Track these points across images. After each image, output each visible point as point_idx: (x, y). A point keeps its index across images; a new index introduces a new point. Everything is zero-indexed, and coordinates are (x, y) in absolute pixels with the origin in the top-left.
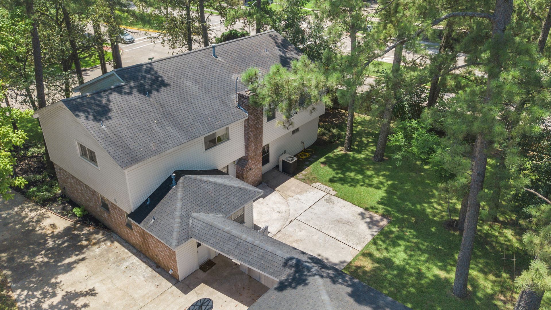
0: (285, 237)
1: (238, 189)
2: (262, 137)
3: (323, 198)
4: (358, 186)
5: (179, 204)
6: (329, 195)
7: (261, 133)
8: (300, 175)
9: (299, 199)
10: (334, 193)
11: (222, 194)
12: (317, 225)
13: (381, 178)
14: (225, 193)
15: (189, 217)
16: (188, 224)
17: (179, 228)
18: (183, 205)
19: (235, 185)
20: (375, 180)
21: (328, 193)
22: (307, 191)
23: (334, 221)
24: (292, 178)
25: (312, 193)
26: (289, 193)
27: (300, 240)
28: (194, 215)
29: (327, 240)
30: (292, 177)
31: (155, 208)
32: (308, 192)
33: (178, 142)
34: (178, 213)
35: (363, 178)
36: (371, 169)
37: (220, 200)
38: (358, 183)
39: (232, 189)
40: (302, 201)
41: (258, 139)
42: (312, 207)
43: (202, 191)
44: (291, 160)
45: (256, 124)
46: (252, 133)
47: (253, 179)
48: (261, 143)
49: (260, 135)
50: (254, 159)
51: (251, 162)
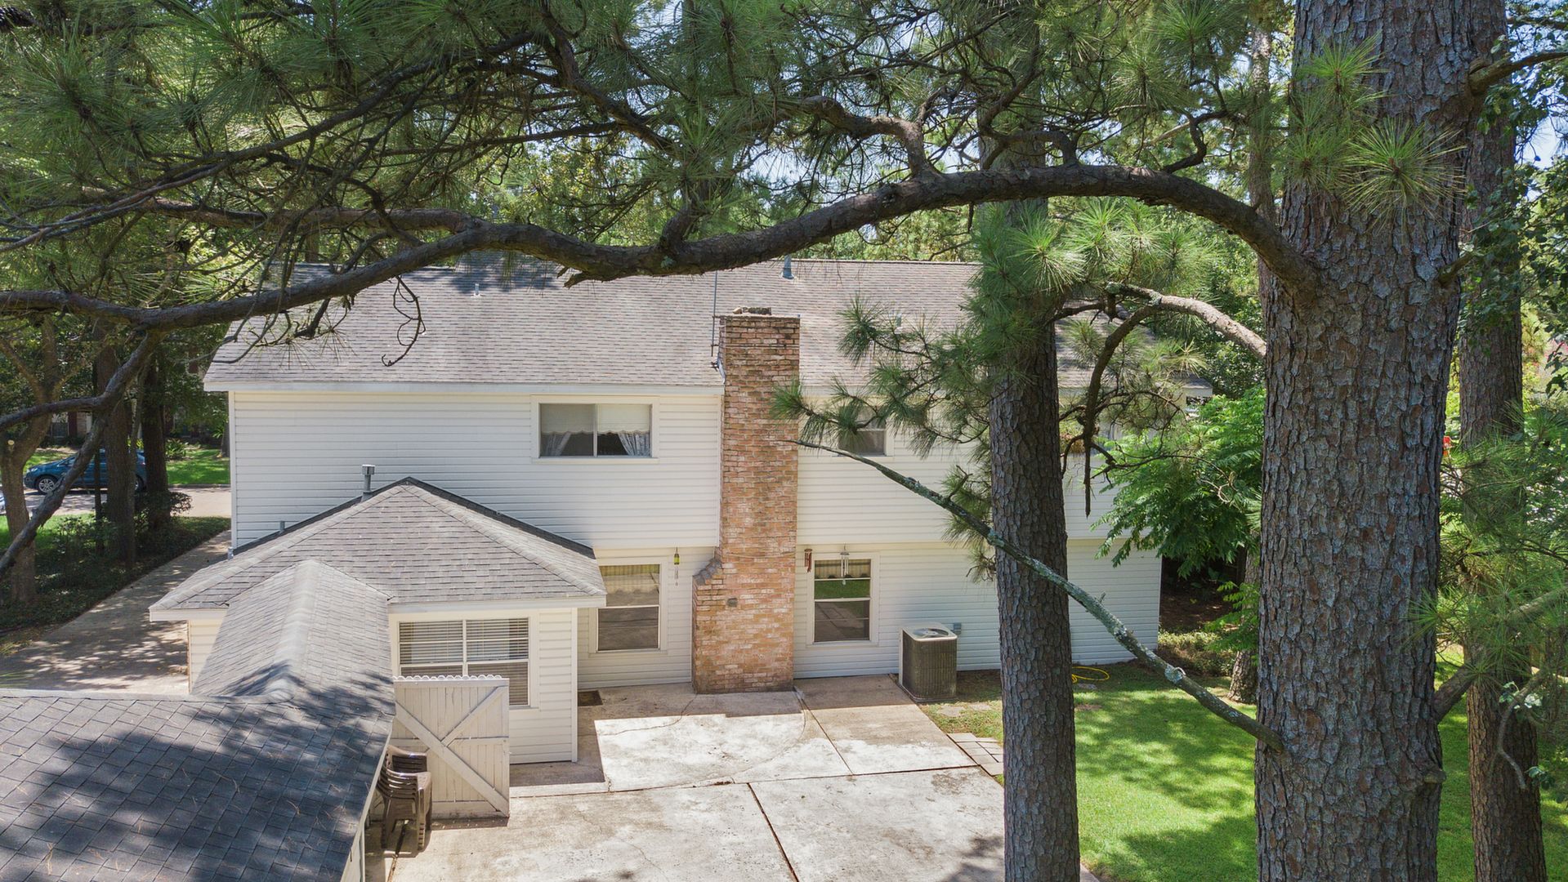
3: (940, 772)
6: (973, 770)
9: (846, 750)
11: (460, 557)
12: (788, 814)
15: (292, 563)
16: (265, 577)
21: (977, 765)
22: (908, 742)
23: (872, 828)
24: (913, 707)
25: (920, 750)
26: (839, 731)
28: (309, 565)
29: (756, 858)
30: (919, 703)
32: (910, 746)
37: (434, 563)
40: (849, 756)
41: (772, 495)
42: (854, 777)
43: (409, 530)
45: (763, 431)
46: (742, 459)
47: (747, 651)
48: (789, 519)
49: (785, 483)
50: (751, 569)
51: (736, 575)
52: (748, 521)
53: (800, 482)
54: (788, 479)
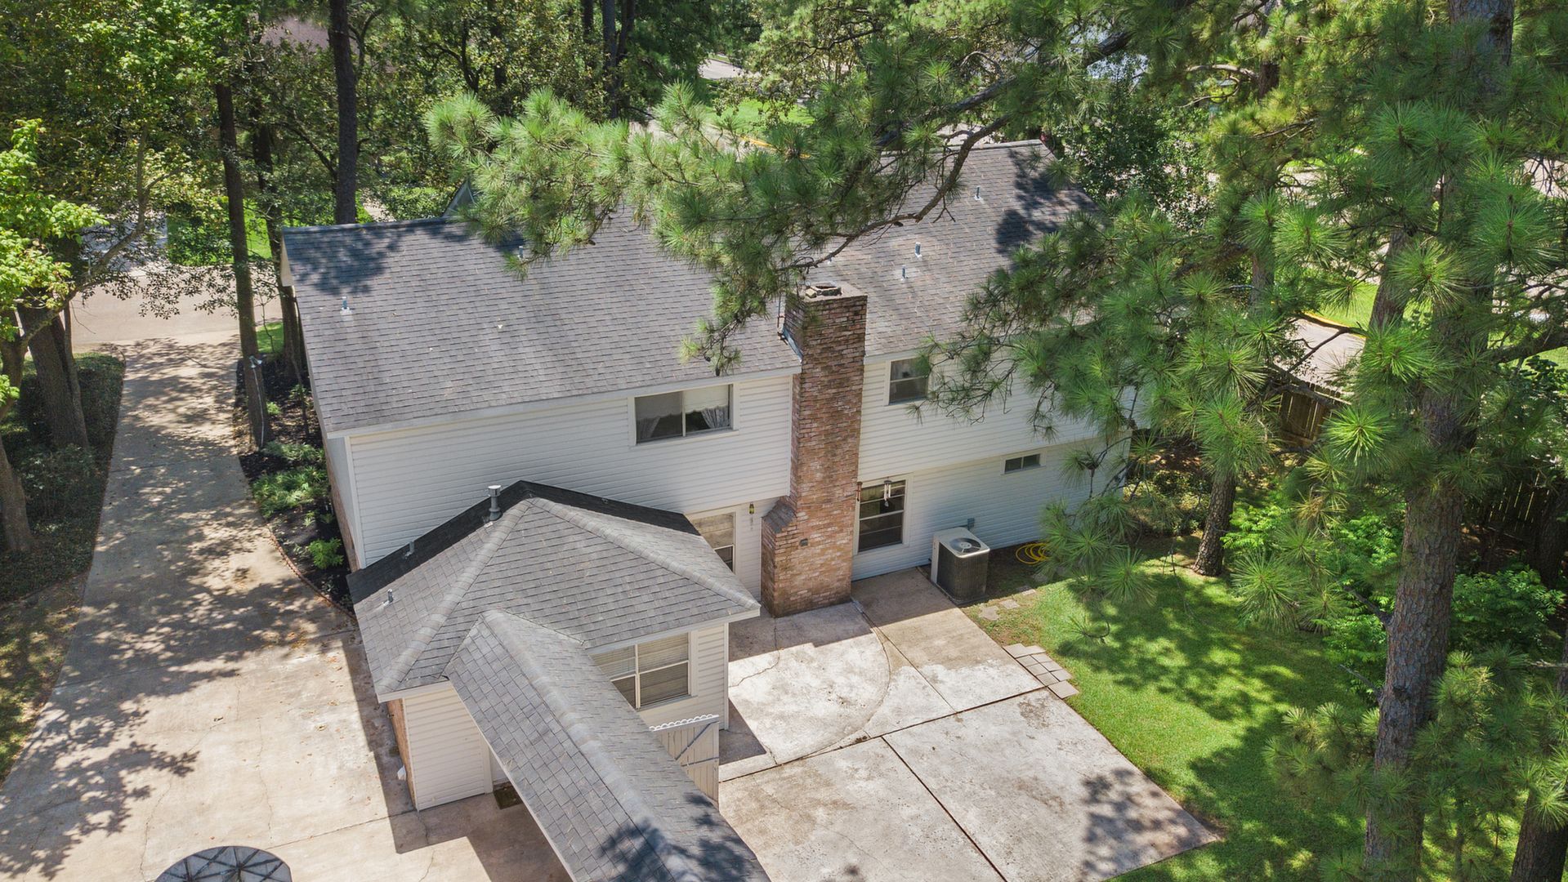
0: (809, 781)
1: (677, 577)
2: (857, 446)
3: (1021, 699)
4: (1151, 689)
5: (468, 575)
6: (1045, 693)
7: (855, 433)
8: (988, 610)
9: (934, 680)
10: (1068, 690)
11: (619, 581)
12: (936, 774)
13: (1257, 683)
14: (628, 579)
15: (476, 617)
16: (461, 638)
17: (429, 640)
18: (477, 580)
19: (675, 564)
20: (1228, 687)
21: (1046, 687)
22: (978, 662)
23: (1006, 781)
24: (957, 611)
25: (992, 671)
26: (916, 654)
27: (846, 805)
28: (494, 615)
29: (939, 834)
30: (960, 606)
31: (414, 571)
32: (981, 667)
33: (530, 393)
34: (449, 599)
35: (1187, 668)
36: (1237, 647)
37: (601, 593)
38: (1156, 678)
39: (660, 572)
40: (941, 687)
41: (839, 451)
42: (959, 716)
43: (560, 556)
44: (968, 551)
45: (834, 398)
46: (815, 425)
47: (815, 578)
48: (853, 468)
49: (849, 440)
50: (820, 514)
51: (807, 521)
52: (819, 476)
53: (861, 436)
54: (852, 436)
